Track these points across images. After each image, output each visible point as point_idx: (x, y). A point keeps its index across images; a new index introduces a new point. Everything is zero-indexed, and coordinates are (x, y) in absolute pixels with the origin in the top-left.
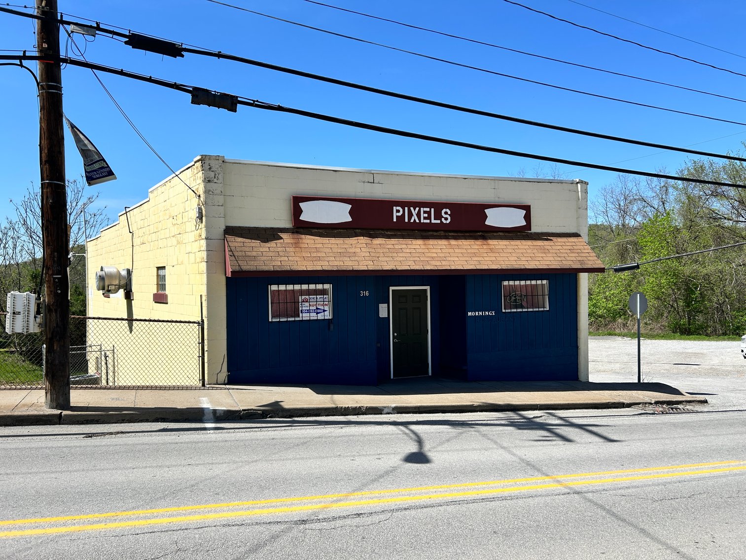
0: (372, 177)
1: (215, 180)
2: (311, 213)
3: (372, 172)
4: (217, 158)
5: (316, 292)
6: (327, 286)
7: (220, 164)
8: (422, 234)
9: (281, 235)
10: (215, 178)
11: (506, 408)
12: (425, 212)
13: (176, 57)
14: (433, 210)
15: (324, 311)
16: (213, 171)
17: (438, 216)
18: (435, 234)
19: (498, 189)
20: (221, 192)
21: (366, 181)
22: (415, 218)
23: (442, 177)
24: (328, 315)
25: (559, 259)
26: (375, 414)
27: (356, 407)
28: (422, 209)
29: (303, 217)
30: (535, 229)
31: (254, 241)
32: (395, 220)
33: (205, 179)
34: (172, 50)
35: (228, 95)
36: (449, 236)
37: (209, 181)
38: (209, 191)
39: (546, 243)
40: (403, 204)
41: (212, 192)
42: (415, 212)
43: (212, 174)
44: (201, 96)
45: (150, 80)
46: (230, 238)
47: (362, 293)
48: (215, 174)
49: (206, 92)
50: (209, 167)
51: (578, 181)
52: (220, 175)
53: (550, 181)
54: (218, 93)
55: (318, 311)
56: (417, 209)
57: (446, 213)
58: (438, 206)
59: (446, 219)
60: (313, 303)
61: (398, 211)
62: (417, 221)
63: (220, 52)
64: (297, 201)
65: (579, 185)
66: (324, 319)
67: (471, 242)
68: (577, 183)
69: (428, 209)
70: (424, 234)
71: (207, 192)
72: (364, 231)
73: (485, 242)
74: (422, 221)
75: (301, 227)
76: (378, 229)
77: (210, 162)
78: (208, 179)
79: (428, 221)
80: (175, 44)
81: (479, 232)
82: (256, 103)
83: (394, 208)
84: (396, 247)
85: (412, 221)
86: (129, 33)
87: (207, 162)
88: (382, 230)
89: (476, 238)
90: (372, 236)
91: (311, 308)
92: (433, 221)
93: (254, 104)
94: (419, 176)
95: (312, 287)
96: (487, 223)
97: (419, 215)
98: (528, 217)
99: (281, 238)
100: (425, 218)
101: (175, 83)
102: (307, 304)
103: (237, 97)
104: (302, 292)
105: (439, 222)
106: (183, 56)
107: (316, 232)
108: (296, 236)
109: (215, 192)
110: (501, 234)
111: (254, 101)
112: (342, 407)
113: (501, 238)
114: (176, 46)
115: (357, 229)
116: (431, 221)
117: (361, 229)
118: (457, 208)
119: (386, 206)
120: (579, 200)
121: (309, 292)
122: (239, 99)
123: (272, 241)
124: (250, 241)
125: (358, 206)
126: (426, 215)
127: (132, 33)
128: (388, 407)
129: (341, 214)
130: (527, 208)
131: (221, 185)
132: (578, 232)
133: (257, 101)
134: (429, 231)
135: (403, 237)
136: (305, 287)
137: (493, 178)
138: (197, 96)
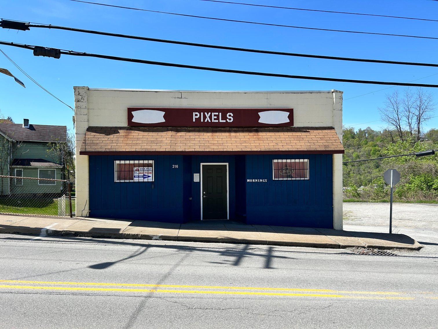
0: (181, 95)
1: (82, 100)
2: (139, 117)
3: (180, 91)
4: (83, 88)
5: (144, 165)
6: (151, 162)
7: (85, 91)
8: (213, 129)
9: (119, 131)
10: (82, 99)
11: (241, 241)
12: (215, 115)
13: (25, 30)
14: (220, 114)
15: (149, 177)
16: (81, 95)
17: (224, 117)
18: (222, 129)
19: (270, 99)
20: (86, 107)
21: (177, 97)
22: (208, 119)
23: (229, 93)
24: (151, 179)
25: (309, 144)
26: (147, 239)
27: (135, 234)
28: (213, 113)
29: (134, 120)
30: (296, 125)
31: (101, 134)
32: (194, 121)
33: (76, 100)
34: (23, 27)
35: (54, 49)
36: (232, 130)
37: (78, 101)
38: (78, 106)
39: (303, 134)
40: (200, 111)
41: (80, 107)
42: (208, 116)
43: (80, 97)
44: (39, 51)
45: (12, 44)
46: (89, 133)
47: (174, 166)
48: (82, 97)
49: (42, 48)
50: (78, 93)
51: (333, 91)
52: (85, 98)
53: (311, 92)
54: (49, 48)
55: (144, 177)
56: (210, 113)
57: (230, 116)
58: (224, 112)
59: (230, 119)
60: (141, 172)
61: (196, 115)
62: (210, 121)
63: (51, 25)
64: (130, 111)
65: (334, 94)
66: (148, 182)
67: (246, 134)
68: (333, 92)
69: (217, 114)
70: (215, 129)
71: (77, 107)
72: (174, 128)
73: (256, 134)
74: (213, 121)
75: (133, 126)
76: (184, 127)
77: (79, 90)
78: (78, 100)
79: (217, 121)
80: (25, 23)
81: (255, 127)
82: (71, 52)
83: (194, 113)
84: (191, 137)
85: (206, 121)
86: (2, 20)
87: (77, 90)
88: (186, 127)
89: (250, 131)
90: (178, 131)
91: (140, 175)
92: (221, 121)
93: (70, 53)
94: (212, 93)
95: (141, 162)
96: (260, 121)
97: (210, 117)
98: (291, 117)
99: (119, 133)
100: (215, 119)
101: (25, 45)
102: (138, 172)
103: (60, 50)
104: (134, 165)
105: (225, 121)
106: (29, 29)
107: (142, 129)
108: (128, 131)
109: (82, 107)
110: (271, 128)
111: (70, 52)
112: (125, 234)
113: (270, 131)
114: (26, 24)
115: (169, 126)
116: (219, 121)
117: (172, 127)
118: (237, 112)
119: (189, 112)
120: (334, 104)
121: (139, 165)
122: (61, 51)
123: (113, 134)
124: (99, 134)
125: (169, 113)
126: (216, 117)
127: (3, 20)
128: (156, 236)
129: (159, 118)
130: (291, 111)
131: (86, 103)
132: (333, 126)
133: (72, 51)
134: (219, 127)
135: (199, 131)
136: (137, 162)
137: (266, 92)
138: (37, 51)
